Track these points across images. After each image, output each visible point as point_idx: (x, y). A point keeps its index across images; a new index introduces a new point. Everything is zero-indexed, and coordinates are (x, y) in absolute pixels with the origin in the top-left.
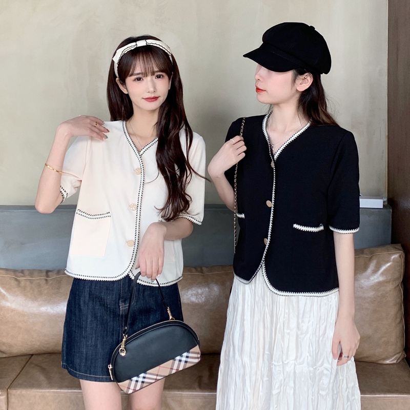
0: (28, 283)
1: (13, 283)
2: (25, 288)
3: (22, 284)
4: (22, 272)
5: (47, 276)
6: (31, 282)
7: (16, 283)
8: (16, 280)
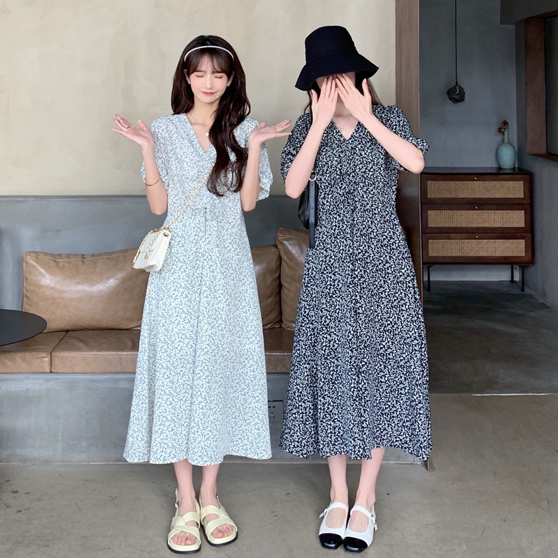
0: (66, 264)
1: (52, 264)
2: (63, 268)
3: (61, 264)
4: (59, 255)
5: (83, 258)
6: (69, 263)
7: (55, 263)
8: (55, 261)
